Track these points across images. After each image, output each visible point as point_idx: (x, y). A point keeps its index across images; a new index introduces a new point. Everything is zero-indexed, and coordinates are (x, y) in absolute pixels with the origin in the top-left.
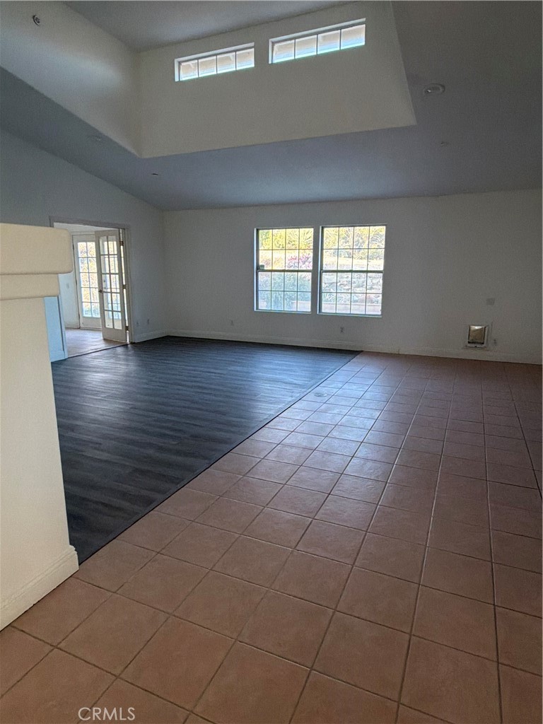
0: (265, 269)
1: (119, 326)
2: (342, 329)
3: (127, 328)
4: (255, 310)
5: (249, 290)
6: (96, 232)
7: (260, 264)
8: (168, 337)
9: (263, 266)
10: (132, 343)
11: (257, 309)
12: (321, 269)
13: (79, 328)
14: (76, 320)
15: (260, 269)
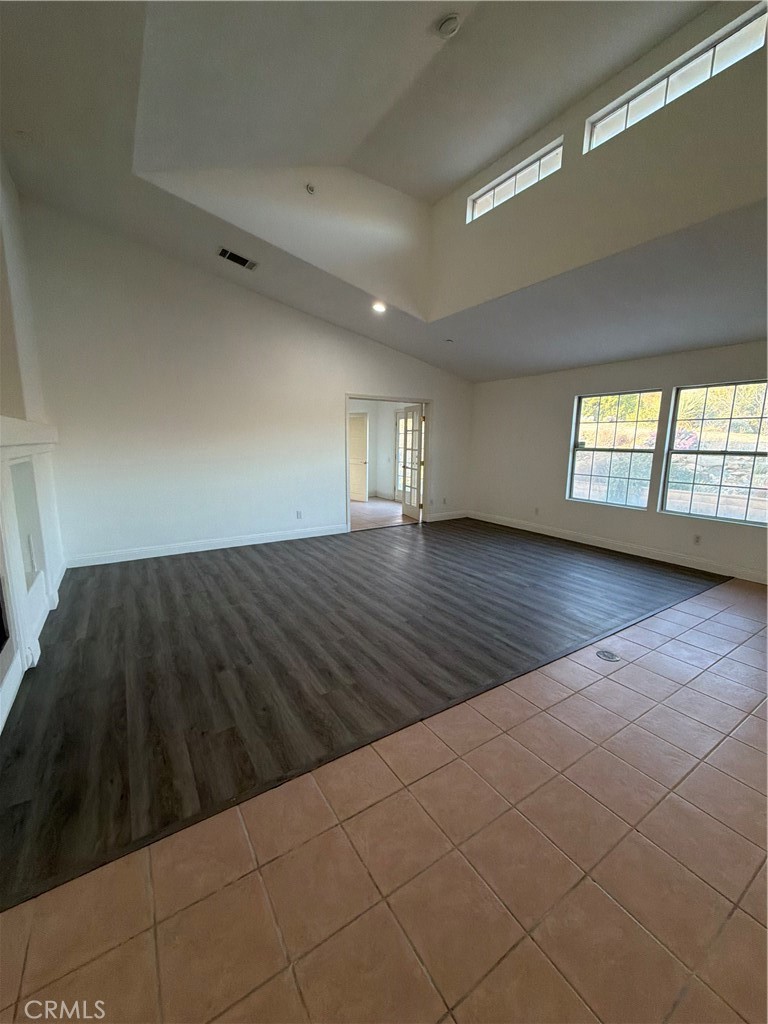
0: (586, 446)
1: (414, 503)
2: (698, 538)
3: (421, 506)
4: (567, 498)
5: (562, 474)
6: (406, 408)
7: (580, 441)
8: (467, 518)
9: (583, 444)
10: (423, 522)
11: (570, 496)
12: (670, 448)
13: (394, 500)
14: (391, 492)
15: (578, 446)
